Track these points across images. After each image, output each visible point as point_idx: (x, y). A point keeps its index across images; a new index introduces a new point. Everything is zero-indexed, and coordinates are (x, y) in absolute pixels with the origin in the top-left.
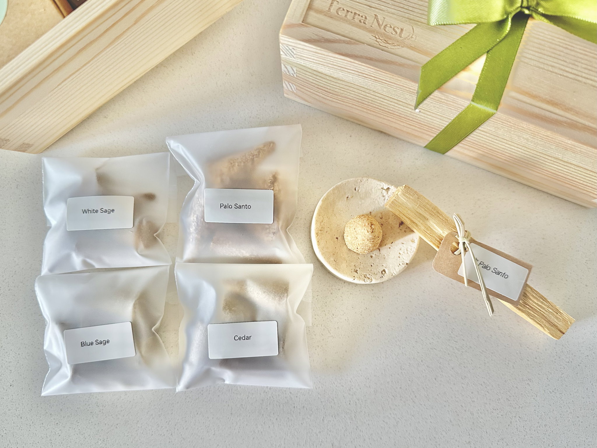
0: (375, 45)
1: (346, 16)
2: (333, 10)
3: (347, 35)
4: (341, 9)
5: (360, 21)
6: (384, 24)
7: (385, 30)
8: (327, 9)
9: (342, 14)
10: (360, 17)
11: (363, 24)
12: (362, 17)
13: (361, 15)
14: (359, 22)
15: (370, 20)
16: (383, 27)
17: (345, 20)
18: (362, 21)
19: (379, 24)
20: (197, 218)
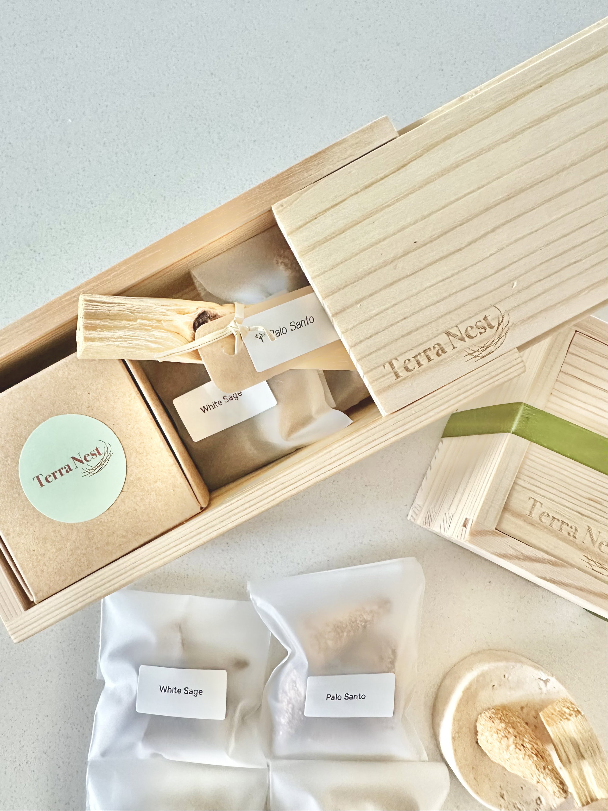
1: (551, 525)
2: (535, 515)
4: (546, 514)
5: (569, 534)
6: (599, 541)
9: (546, 521)
10: (569, 528)
11: (572, 538)
12: (571, 527)
13: (570, 525)
14: (567, 535)
15: (582, 534)
16: (597, 544)
17: (549, 530)
18: (572, 534)
19: (592, 539)
20: (293, 709)
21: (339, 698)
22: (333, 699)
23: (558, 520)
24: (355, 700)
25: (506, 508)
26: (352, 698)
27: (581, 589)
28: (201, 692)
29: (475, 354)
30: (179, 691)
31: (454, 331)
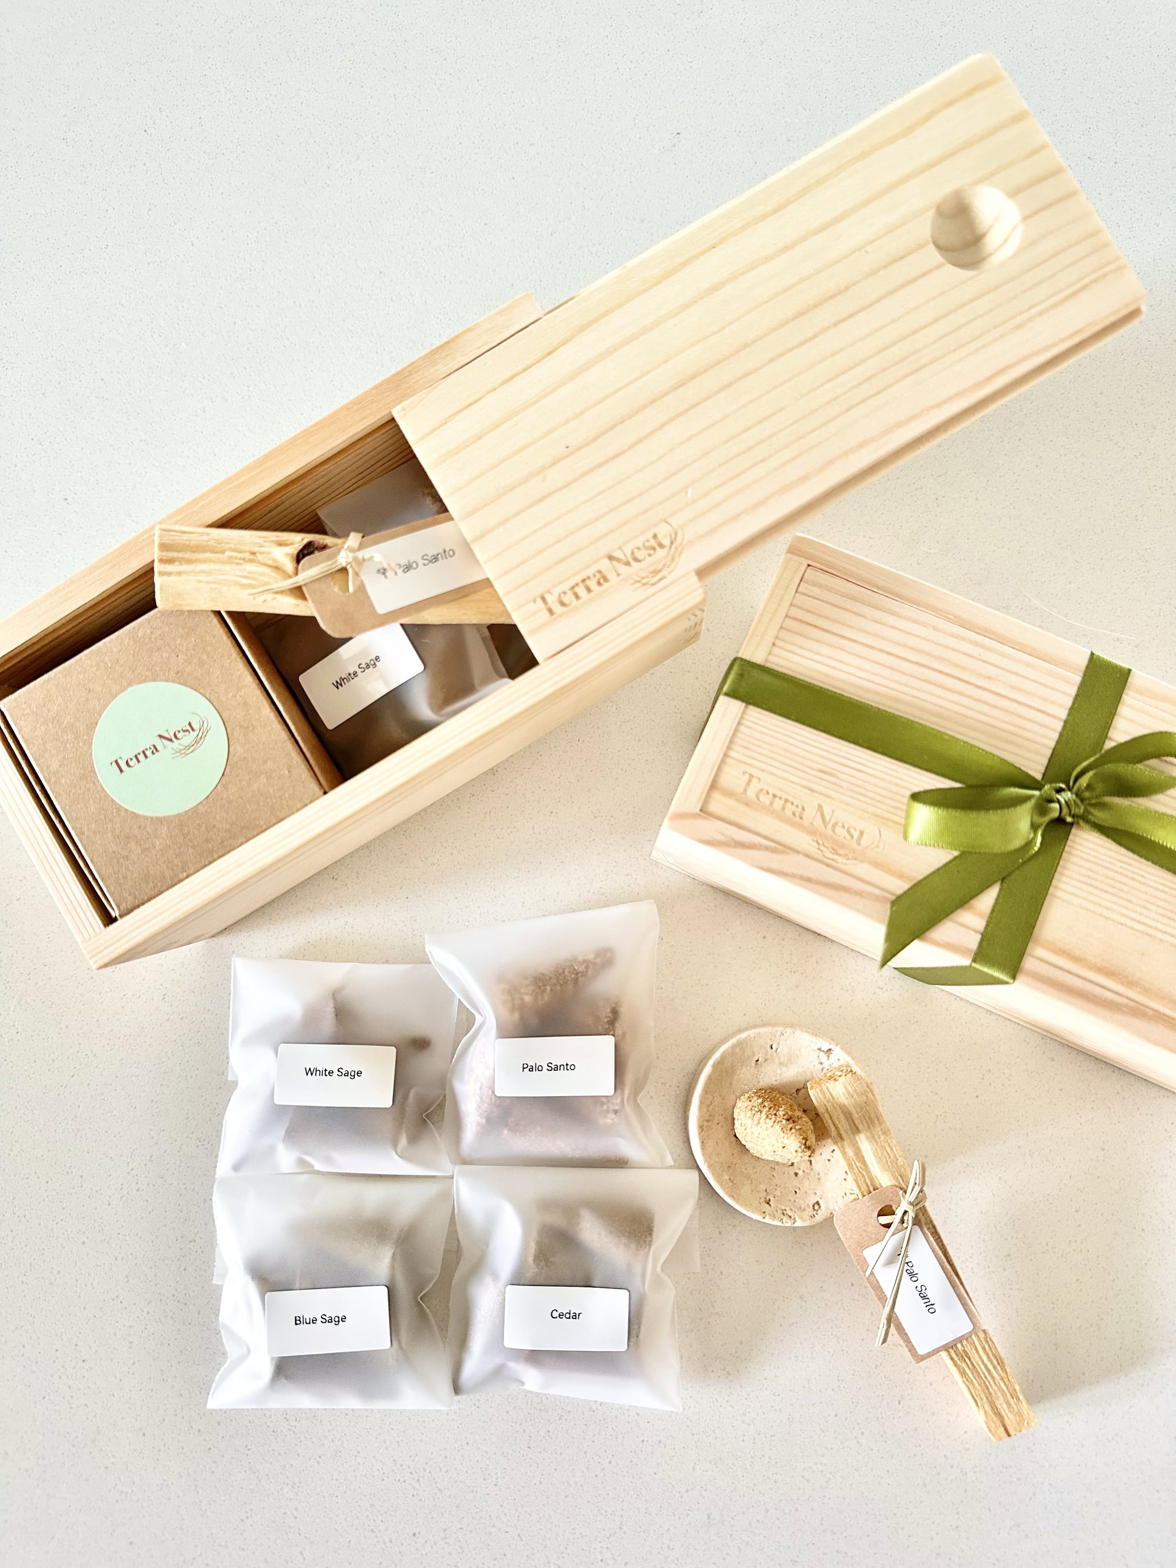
0: (816, 856)
1: (771, 804)
2: (751, 793)
3: (771, 836)
4: (765, 792)
5: (794, 814)
6: (833, 821)
7: (834, 831)
8: (742, 791)
9: (765, 799)
10: (794, 808)
11: (797, 819)
12: (797, 806)
13: (795, 803)
14: (792, 816)
15: (810, 813)
16: (830, 826)
17: (769, 810)
18: (797, 814)
19: (824, 820)
20: (481, 1088)
21: (539, 1069)
22: (532, 1070)
23: (780, 798)
24: (561, 1072)
25: (714, 786)
26: (556, 1068)
27: (809, 880)
28: (359, 1073)
29: (644, 581)
30: (331, 1073)
31: (618, 554)
